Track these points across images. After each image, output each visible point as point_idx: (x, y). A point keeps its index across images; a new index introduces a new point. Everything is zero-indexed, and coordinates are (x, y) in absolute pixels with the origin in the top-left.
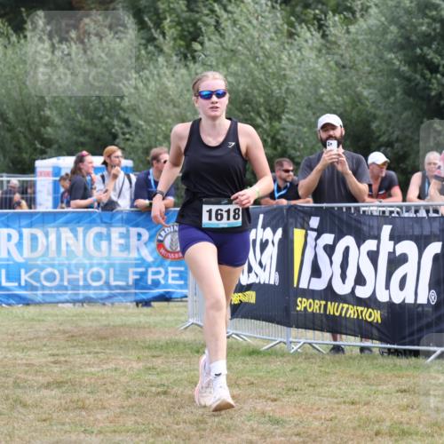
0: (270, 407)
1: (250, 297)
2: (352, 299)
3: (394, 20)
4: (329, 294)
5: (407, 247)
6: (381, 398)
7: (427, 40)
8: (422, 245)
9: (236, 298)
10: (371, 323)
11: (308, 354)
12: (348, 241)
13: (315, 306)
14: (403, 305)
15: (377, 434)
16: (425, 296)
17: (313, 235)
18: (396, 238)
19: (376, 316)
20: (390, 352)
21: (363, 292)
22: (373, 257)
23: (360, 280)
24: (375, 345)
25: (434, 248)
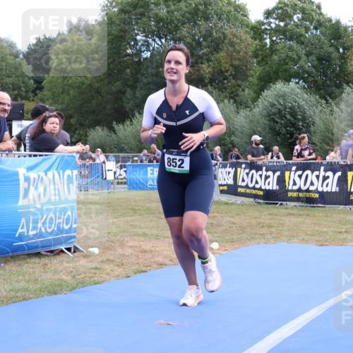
0: (231, 219)
1: (225, 188)
2: (254, 188)
4: (247, 187)
5: (270, 173)
6: (263, 217)
7: (274, 114)
8: (274, 172)
9: (221, 188)
10: (260, 195)
11: (243, 204)
12: (254, 171)
13: (242, 190)
14: (269, 190)
15: (263, 227)
17: (243, 170)
18: (267, 171)
19: (261, 193)
20: (266, 203)
21: (257, 186)
22: (261, 176)
23: (257, 182)
24: (262, 201)
25: (278, 173)
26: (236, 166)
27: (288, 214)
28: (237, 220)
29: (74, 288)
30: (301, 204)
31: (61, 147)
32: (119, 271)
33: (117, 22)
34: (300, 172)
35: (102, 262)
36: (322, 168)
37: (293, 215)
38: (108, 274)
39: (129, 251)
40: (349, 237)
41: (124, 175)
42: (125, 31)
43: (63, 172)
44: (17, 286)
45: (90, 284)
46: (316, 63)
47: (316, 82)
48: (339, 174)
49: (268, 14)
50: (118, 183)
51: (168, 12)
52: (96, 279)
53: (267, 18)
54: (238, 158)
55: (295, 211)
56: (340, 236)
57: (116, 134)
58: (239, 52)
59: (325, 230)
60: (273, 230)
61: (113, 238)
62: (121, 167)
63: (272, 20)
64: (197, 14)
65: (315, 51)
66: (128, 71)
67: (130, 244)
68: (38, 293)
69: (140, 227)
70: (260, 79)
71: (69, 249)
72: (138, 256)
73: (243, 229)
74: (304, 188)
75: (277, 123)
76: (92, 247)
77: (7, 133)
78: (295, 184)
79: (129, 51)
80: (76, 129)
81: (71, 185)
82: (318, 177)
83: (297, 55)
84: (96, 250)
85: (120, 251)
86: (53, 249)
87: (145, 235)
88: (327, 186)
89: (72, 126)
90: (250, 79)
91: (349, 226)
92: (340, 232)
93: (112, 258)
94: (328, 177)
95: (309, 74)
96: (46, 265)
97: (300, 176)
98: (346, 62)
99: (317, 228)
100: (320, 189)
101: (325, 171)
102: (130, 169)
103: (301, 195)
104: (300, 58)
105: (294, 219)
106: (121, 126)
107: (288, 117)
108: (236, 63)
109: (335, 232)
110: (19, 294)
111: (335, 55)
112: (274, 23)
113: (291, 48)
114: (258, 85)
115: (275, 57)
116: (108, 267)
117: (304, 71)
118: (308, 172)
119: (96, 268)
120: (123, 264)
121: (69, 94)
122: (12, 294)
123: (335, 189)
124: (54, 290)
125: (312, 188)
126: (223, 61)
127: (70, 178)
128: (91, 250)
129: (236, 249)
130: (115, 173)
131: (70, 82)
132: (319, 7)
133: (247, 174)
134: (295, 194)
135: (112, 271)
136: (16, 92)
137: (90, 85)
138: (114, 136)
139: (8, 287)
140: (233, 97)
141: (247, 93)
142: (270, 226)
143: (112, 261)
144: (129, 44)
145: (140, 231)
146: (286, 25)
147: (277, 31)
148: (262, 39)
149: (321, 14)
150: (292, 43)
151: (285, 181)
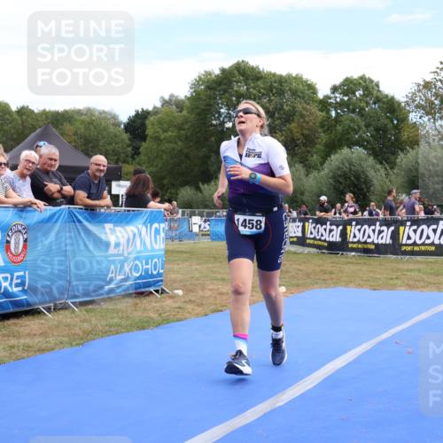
0: (298, 267)
1: (295, 239)
2: (320, 240)
3: (331, 171)
4: (314, 239)
5: (334, 227)
7: (340, 176)
8: (338, 226)
9: (291, 240)
10: (325, 246)
11: (309, 253)
12: (319, 226)
13: (311, 242)
14: (333, 242)
16: (339, 239)
17: (310, 224)
18: (331, 225)
19: (326, 244)
20: (329, 253)
21: (323, 238)
22: (325, 230)
23: (322, 235)
24: (326, 251)
25: (341, 227)
26: (304, 221)
27: (348, 263)
28: (302, 267)
29: (159, 324)
30: (359, 254)
31: (152, 204)
32: (199, 310)
33: (204, 98)
34: (359, 227)
35: (185, 302)
36: (378, 223)
37: (352, 263)
38: (189, 313)
39: (208, 293)
40: (399, 282)
41: (208, 228)
42: (211, 105)
43: (151, 225)
44: (111, 321)
45: (174, 321)
46: (374, 133)
47: (373, 149)
48: (392, 228)
49: (335, 89)
50: (203, 235)
51: (247, 89)
52: (178, 316)
53: (333, 93)
54: (306, 214)
55: (354, 260)
56: (391, 282)
57: (201, 192)
58: (308, 123)
59: (378, 276)
60: (334, 276)
61: (196, 282)
62: (205, 221)
63: (337, 95)
64: (272, 91)
65: (373, 123)
66: (213, 139)
67: (210, 287)
68: (129, 329)
69: (220, 273)
70: (326, 145)
71: (157, 291)
72: (215, 297)
73: (308, 275)
74: (362, 240)
75: (341, 183)
76: (177, 289)
77: (106, 192)
78: (355, 236)
79: (214, 122)
80: (168, 189)
81: (158, 237)
82: (374, 231)
83: (358, 126)
84: (180, 292)
85: (201, 293)
86: (143, 290)
87: (223, 280)
88: (382, 238)
89: (164, 185)
90: (317, 146)
91: (399, 273)
92: (392, 279)
93: (193, 299)
94: (383, 231)
95: (368, 142)
96: (137, 304)
97: (359, 230)
98: (400, 132)
99: (371, 275)
100: (376, 241)
101: (381, 225)
102: (213, 223)
103: (360, 246)
104: (360, 128)
105: (352, 267)
106: (206, 186)
107: (353, 178)
108: (306, 132)
109: (387, 278)
110: (112, 329)
111: (390, 126)
112: (339, 97)
113: (352, 120)
114: (324, 151)
115: (339, 128)
116: (189, 307)
117: (364, 140)
118: (366, 227)
119: (179, 308)
120: (202, 304)
121: (162, 159)
122: (107, 328)
123: (389, 241)
124: (142, 325)
125: (369, 240)
126: (295, 131)
127: (157, 231)
128: (176, 291)
129: (301, 292)
130: (200, 226)
131: (163, 148)
132: (378, 86)
133: (314, 228)
134: (355, 246)
135: (193, 310)
136: (116, 157)
137: (180, 151)
138: (199, 194)
139: (104, 323)
140: (303, 161)
141: (315, 158)
142: (331, 273)
143: (194, 301)
144: (214, 116)
145: (219, 276)
146: (349, 100)
147: (341, 104)
148: (328, 112)
149: (379, 91)
150: (353, 115)
151: (347, 234)
